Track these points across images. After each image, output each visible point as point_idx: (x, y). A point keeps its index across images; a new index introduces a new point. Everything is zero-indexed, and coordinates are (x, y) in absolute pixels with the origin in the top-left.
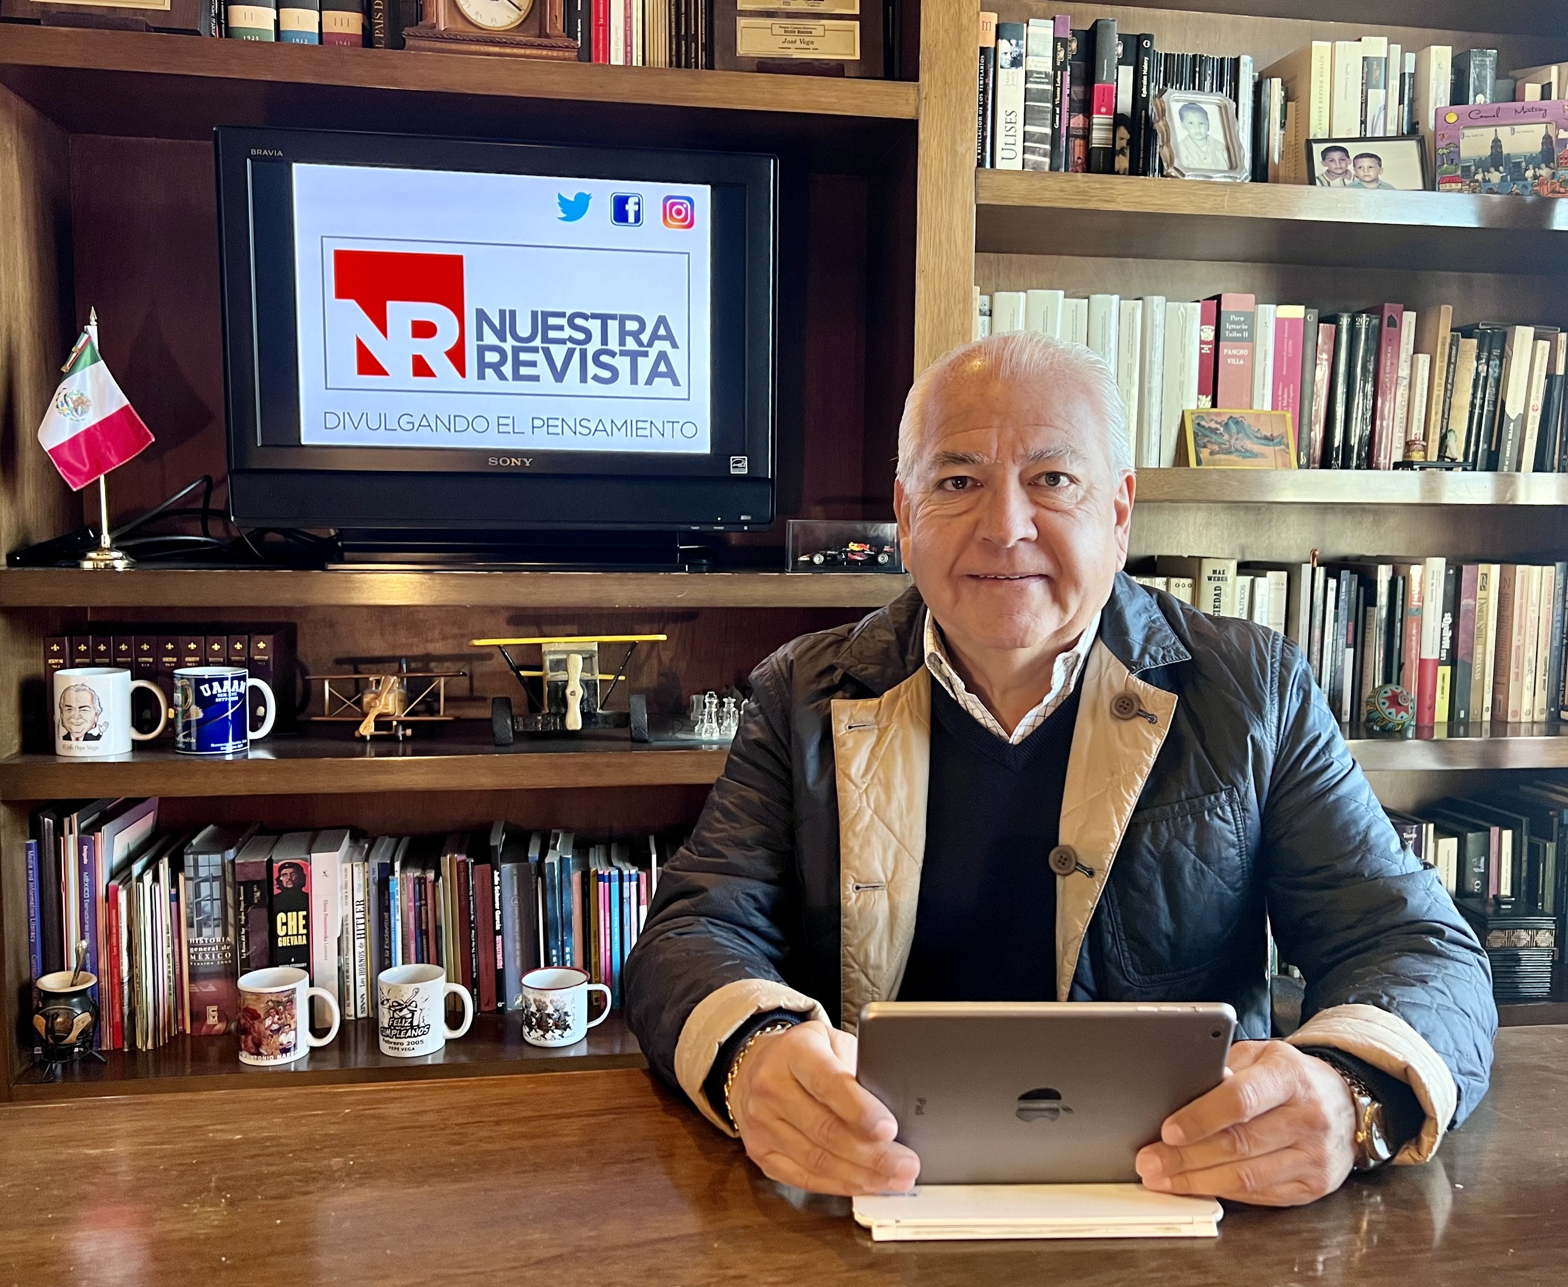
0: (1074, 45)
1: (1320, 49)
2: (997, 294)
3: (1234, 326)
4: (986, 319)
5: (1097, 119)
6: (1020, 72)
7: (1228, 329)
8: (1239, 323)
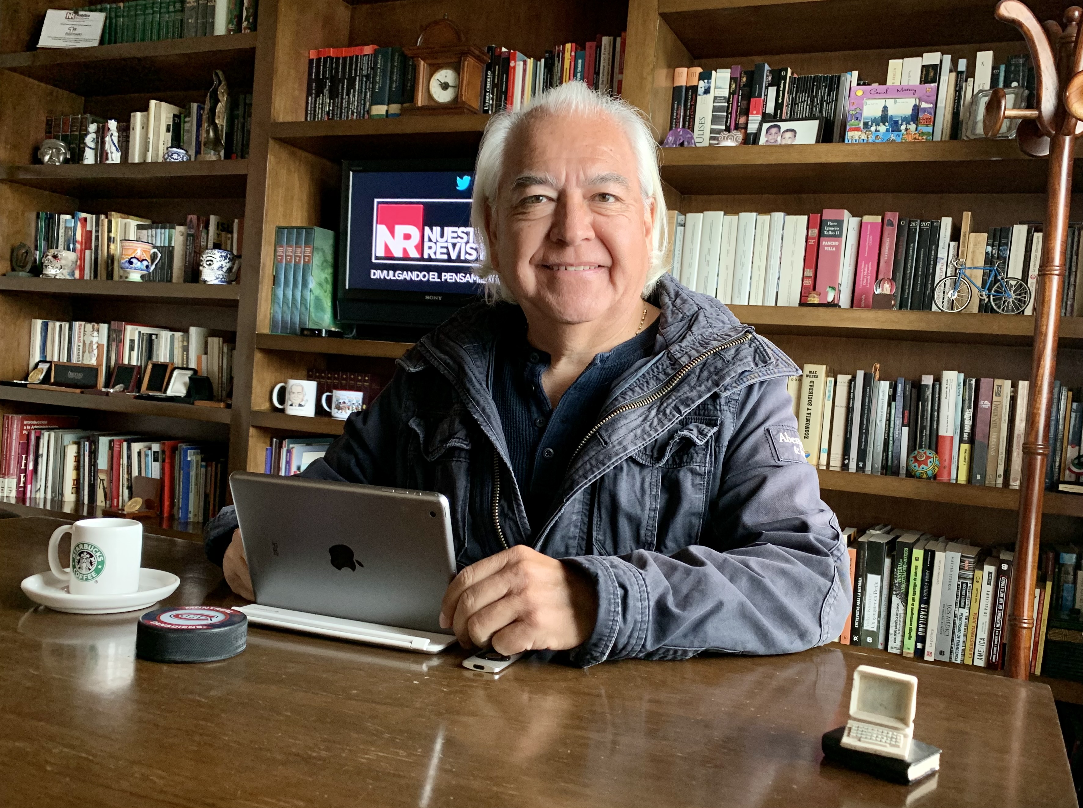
0: (744, 79)
1: (894, 64)
2: (689, 215)
3: (830, 228)
4: (682, 228)
5: (751, 117)
6: (710, 97)
7: (827, 230)
8: (833, 226)
